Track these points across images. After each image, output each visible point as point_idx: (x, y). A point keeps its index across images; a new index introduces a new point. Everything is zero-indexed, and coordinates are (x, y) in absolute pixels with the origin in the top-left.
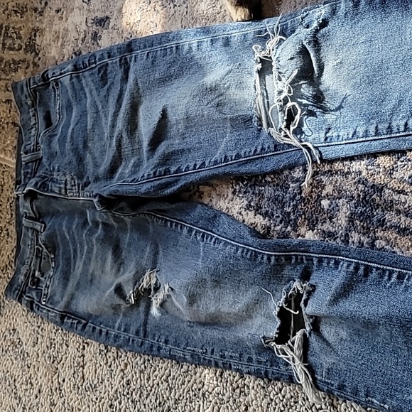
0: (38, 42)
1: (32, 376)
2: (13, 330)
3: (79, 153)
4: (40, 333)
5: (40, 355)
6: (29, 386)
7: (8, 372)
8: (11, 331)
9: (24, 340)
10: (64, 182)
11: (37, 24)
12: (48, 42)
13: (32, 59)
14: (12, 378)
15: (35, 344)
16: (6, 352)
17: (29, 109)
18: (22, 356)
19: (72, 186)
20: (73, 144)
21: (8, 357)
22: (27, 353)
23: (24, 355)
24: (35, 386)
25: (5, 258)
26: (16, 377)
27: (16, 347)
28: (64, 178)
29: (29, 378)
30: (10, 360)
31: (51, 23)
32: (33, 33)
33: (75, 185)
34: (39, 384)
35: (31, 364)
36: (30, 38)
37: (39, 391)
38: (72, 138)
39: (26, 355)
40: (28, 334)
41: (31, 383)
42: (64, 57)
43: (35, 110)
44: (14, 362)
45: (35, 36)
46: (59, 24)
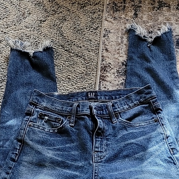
0: (164, 9)
1: (11, 27)
2: (30, 13)
3: (120, 153)
4: (32, 29)
5: (22, 31)
6: (6, 26)
7: (10, 13)
8: (29, 12)
9: (27, 20)
10: (102, 151)
11: (172, 7)
12: (165, 15)
13: (156, 6)
14: (8, 16)
15: (26, 27)
16: (19, 10)
17: (138, 100)
18: (19, 20)
19: (100, 157)
20: (124, 147)
21: (16, 12)
22: (21, 23)
23: (19, 21)
24: (7, 30)
25: (62, 3)
26: (8, 18)
27: (22, 16)
28: (104, 150)
29: (10, 26)
30: (15, 13)
31: (174, 15)
32: (167, 5)
33: (101, 159)
34: (8, 32)
35: (16, 26)
36: (165, 4)
37: (5, 33)
38: (128, 144)
39: (20, 22)
40: (30, 22)
41: (8, 27)
42: (159, 25)
43: (138, 105)
44: (15, 16)
45: (167, 6)
46: (174, 20)
